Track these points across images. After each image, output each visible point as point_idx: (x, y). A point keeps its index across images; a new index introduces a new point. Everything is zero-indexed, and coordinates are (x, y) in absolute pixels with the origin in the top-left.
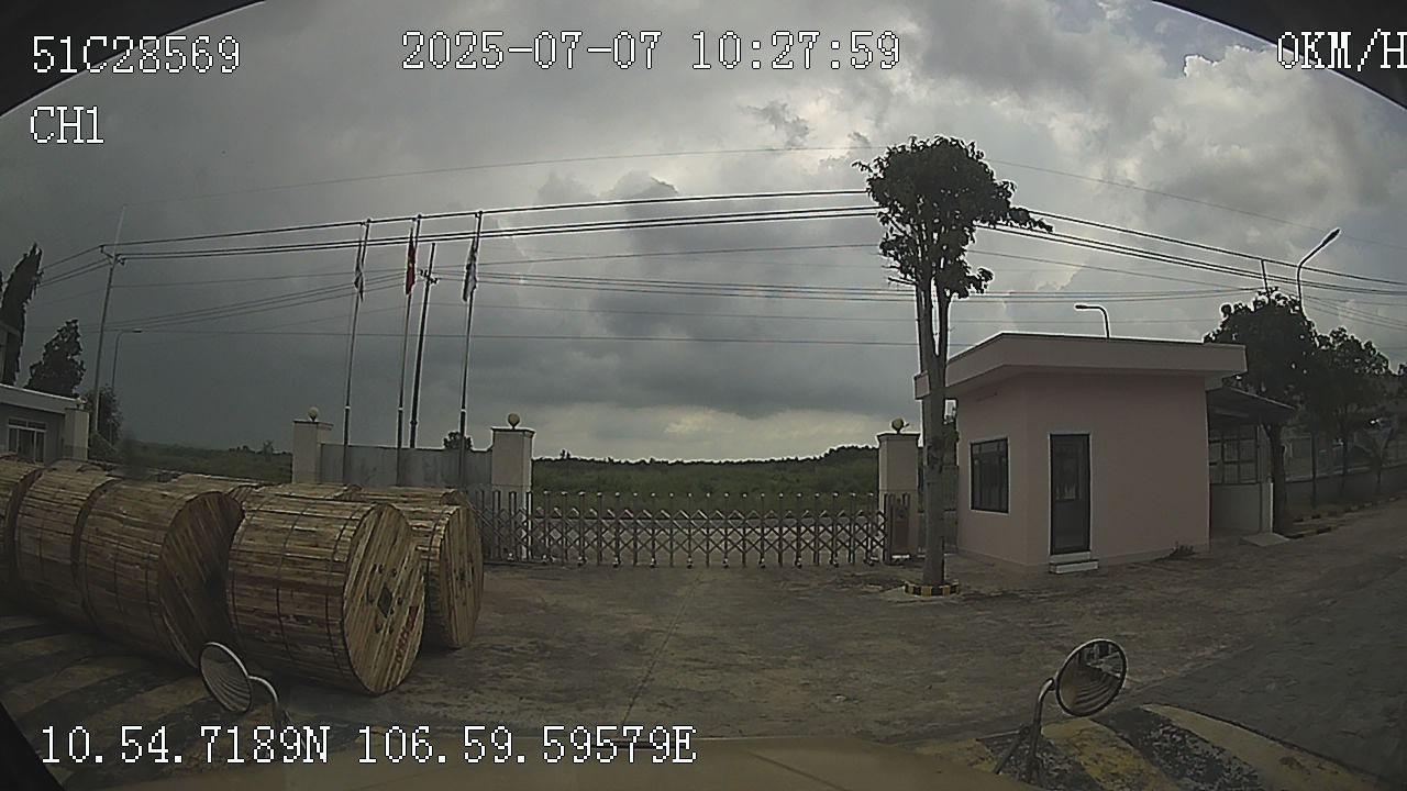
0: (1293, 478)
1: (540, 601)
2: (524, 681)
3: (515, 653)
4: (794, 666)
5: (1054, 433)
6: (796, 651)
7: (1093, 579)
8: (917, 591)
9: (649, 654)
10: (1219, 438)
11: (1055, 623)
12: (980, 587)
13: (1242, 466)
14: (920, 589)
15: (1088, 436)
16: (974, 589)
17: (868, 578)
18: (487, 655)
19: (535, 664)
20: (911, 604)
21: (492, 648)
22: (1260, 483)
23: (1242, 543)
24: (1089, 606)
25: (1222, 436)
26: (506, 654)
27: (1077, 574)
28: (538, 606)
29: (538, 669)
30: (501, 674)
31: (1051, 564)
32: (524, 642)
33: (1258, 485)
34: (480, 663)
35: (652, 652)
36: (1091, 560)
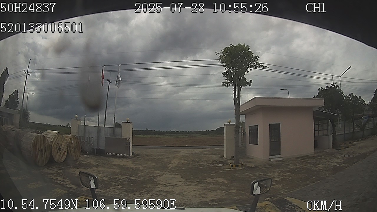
0: (338, 134)
1: (131, 167)
2: (121, 187)
3: (121, 180)
4: (193, 185)
5: (270, 123)
6: (195, 181)
7: (281, 162)
8: (232, 166)
9: (156, 181)
10: (317, 124)
11: (267, 174)
12: (249, 165)
13: (324, 131)
14: (232, 165)
15: (280, 124)
16: (248, 165)
17: (220, 162)
18: (114, 180)
19: (126, 183)
20: (229, 170)
21: (116, 178)
22: (329, 135)
23: (323, 152)
24: (277, 170)
25: (318, 123)
26: (119, 180)
27: (277, 161)
28: (131, 168)
29: (126, 184)
30: (116, 185)
31: (269, 158)
32: (124, 177)
33: (328, 136)
34: (112, 182)
35: (157, 180)
36: (281, 157)
